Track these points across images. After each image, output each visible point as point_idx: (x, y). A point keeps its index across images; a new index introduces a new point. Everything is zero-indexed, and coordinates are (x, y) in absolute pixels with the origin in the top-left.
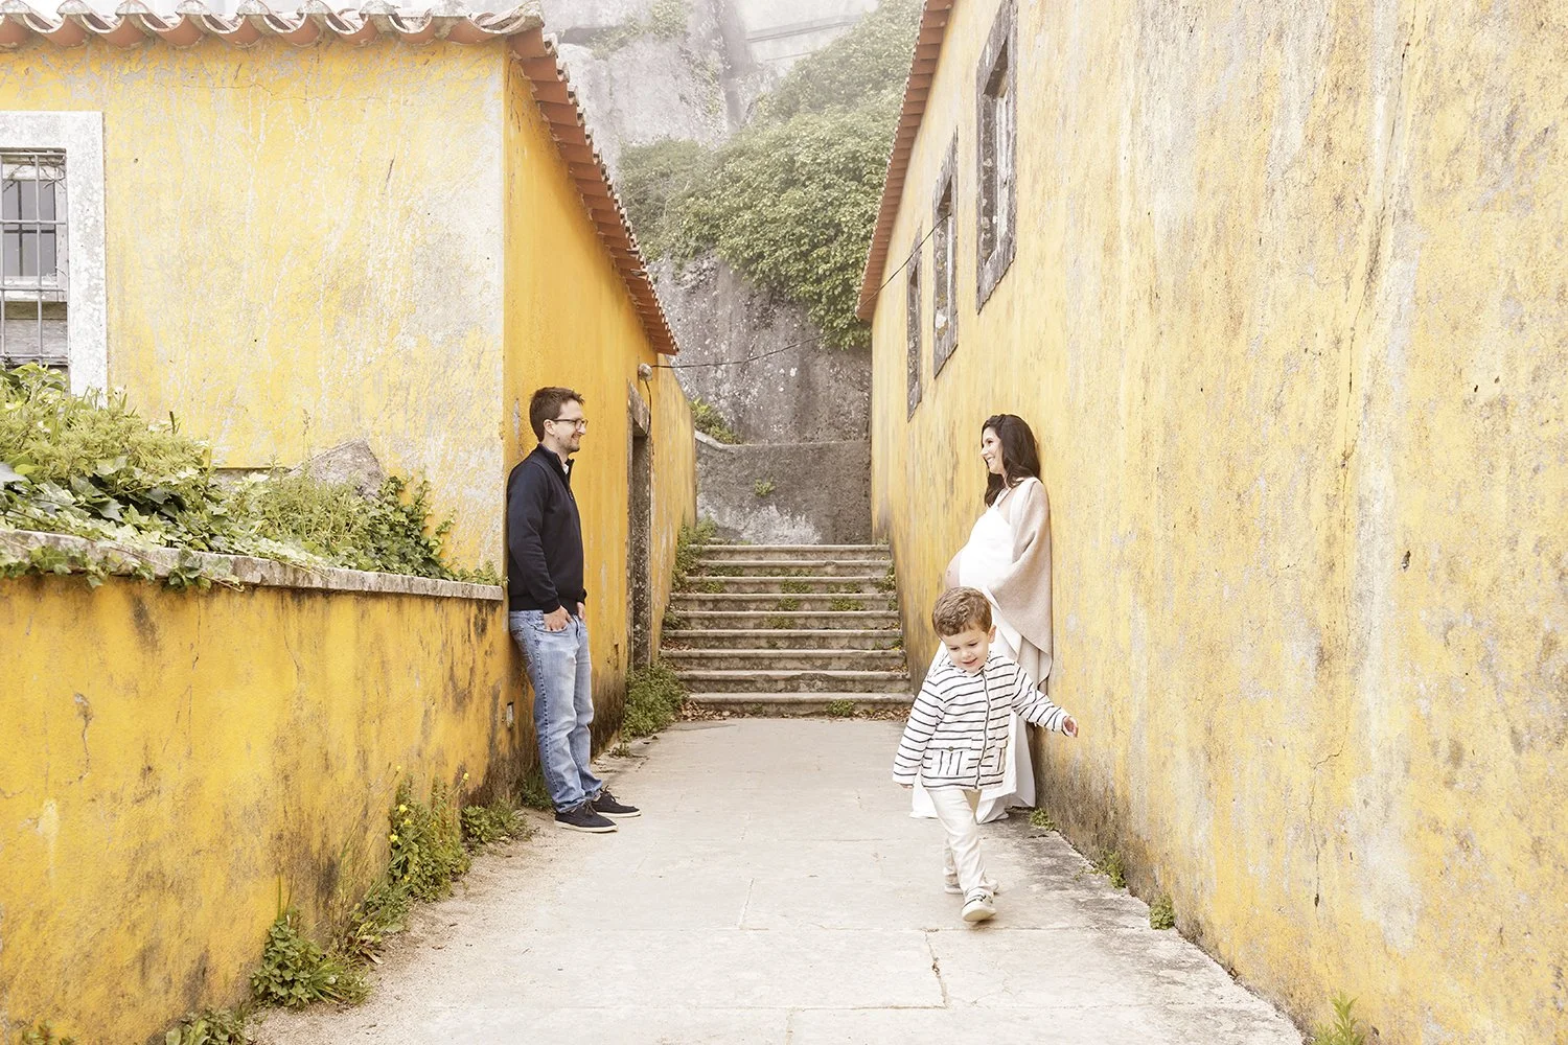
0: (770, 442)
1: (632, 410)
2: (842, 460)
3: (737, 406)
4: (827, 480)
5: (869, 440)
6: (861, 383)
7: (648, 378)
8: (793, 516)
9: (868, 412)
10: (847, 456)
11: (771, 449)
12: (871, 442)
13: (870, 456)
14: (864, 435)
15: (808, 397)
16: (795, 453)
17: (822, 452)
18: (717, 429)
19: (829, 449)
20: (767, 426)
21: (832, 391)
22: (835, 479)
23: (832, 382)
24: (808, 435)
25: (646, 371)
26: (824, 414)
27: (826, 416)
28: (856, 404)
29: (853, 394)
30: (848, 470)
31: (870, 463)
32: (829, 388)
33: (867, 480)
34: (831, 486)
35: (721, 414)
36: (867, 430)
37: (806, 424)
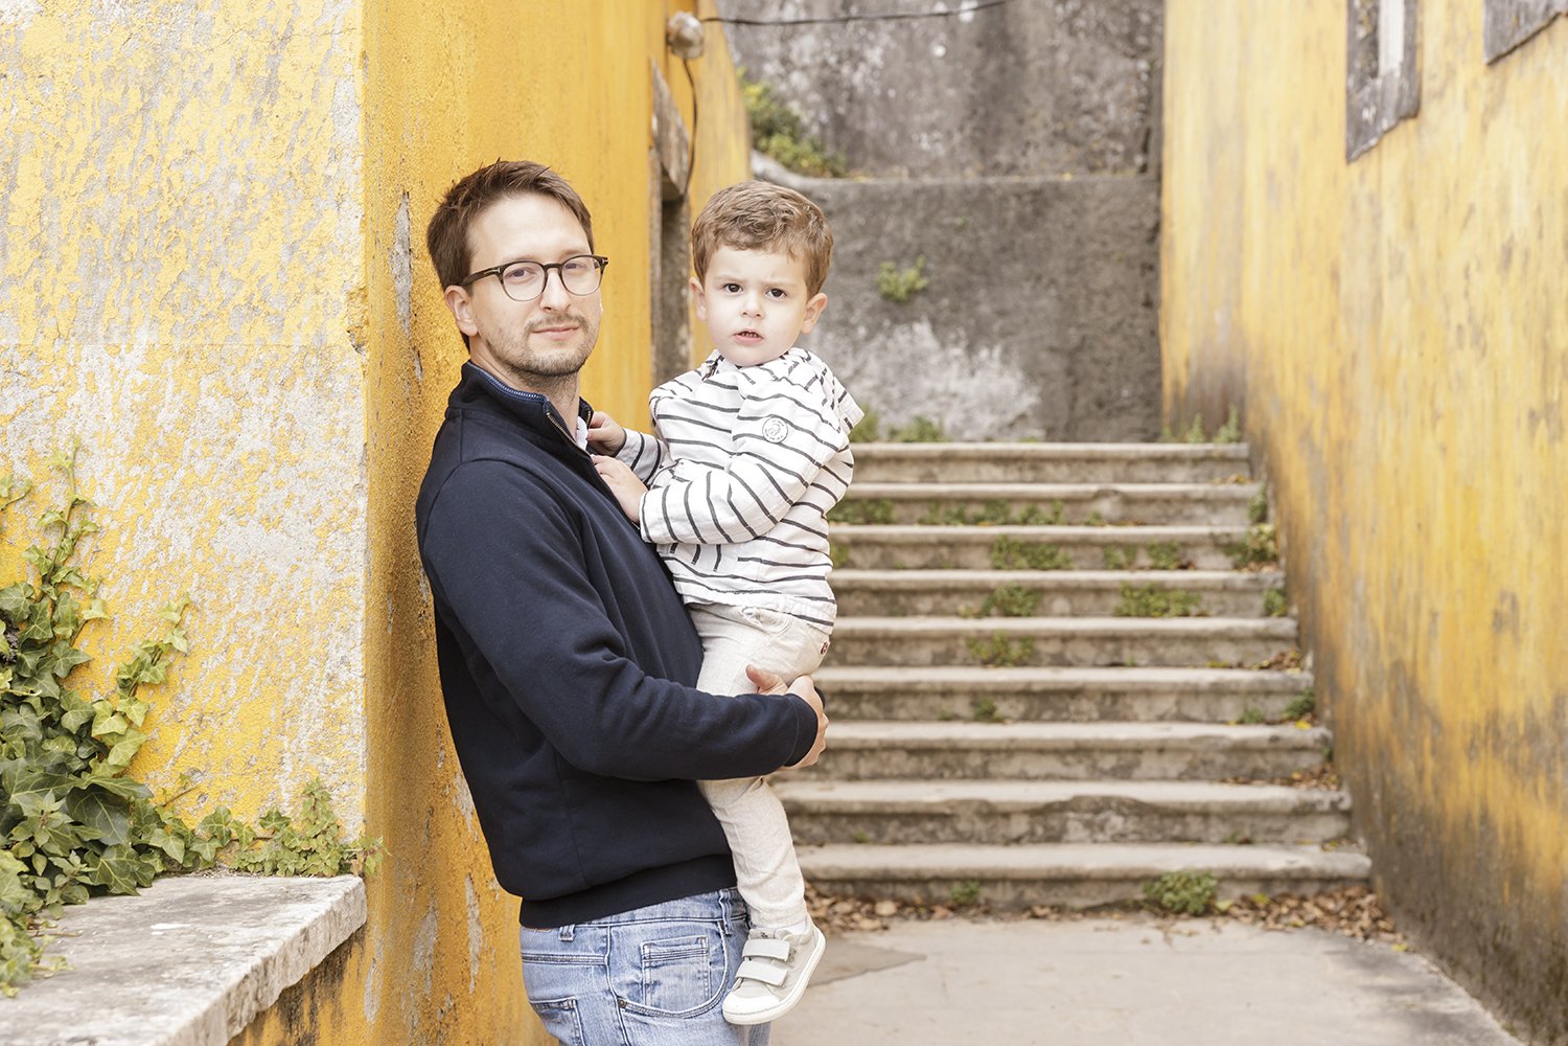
0: (913, 174)
1: (658, 143)
2: (1091, 219)
3: (832, 89)
4: (1055, 265)
5: (1152, 173)
6: (1130, 38)
7: (693, 51)
8: (971, 349)
9: (1150, 104)
10: (1103, 210)
11: (917, 192)
12: (1159, 178)
13: (1158, 210)
14: (1139, 160)
15: (1002, 70)
16: (977, 200)
17: (1040, 200)
18: (787, 142)
19: (1060, 193)
20: (904, 136)
21: (1062, 57)
22: (1072, 265)
23: (1061, 36)
24: (1003, 157)
25: (688, 33)
26: (1041, 109)
27: (1046, 114)
28: (1119, 87)
29: (1113, 64)
30: (1104, 244)
31: (1156, 229)
32: (1054, 49)
33: (1150, 268)
34: (1062, 279)
35: (794, 107)
36: (1145, 149)
37: (998, 132)
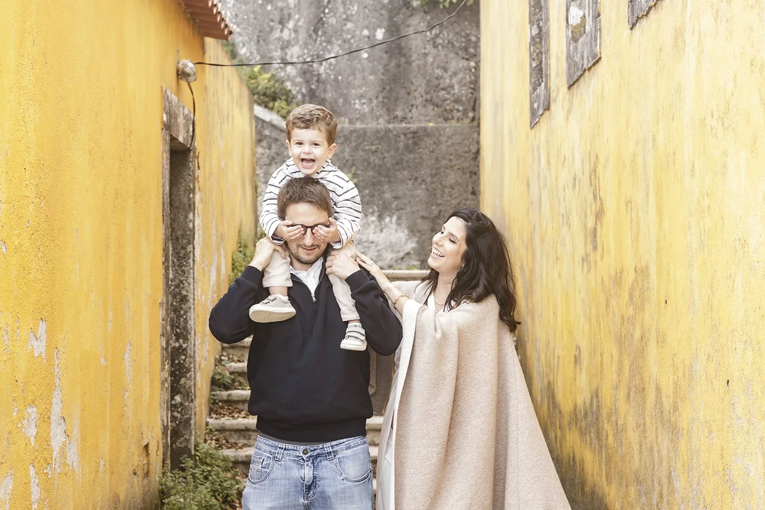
0: (351, 122)
1: (168, 127)
2: (443, 147)
4: (425, 172)
5: (476, 122)
6: (466, 49)
7: (191, 78)
8: (380, 217)
9: (475, 86)
10: (450, 142)
11: (352, 132)
12: (479, 126)
13: (478, 143)
14: (471, 115)
15: (398, 66)
16: (383, 136)
17: (417, 137)
18: (284, 104)
19: (426, 133)
20: (346, 101)
21: (430, 59)
22: (434, 172)
23: (429, 47)
24: (399, 113)
25: (188, 70)
26: (419, 86)
27: (421, 90)
28: (460, 76)
29: (456, 63)
30: (450, 160)
31: (478, 152)
32: (426, 55)
33: (475, 174)
34: (428, 180)
35: (288, 85)
36: (474, 109)
37: (397, 99)
